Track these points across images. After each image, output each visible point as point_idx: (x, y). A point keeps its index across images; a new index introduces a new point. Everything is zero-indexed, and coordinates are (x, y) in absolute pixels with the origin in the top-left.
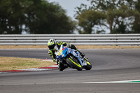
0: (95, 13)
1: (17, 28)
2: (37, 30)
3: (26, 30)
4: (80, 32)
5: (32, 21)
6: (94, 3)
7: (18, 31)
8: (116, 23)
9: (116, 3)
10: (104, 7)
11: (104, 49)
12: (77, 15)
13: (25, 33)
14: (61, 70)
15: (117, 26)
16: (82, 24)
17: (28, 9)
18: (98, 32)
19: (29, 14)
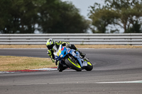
0: (109, 12)
1: (30, 27)
2: (50, 29)
3: (39, 30)
4: (94, 32)
5: (45, 20)
6: (108, 2)
7: (31, 31)
8: (130, 23)
9: (130, 2)
10: (118, 6)
11: (118, 48)
12: (91, 14)
13: (38, 32)
14: (61, 71)
15: (131, 25)
16: (95, 24)
17: (40, 8)
18: (112, 32)
19: (42, 13)
